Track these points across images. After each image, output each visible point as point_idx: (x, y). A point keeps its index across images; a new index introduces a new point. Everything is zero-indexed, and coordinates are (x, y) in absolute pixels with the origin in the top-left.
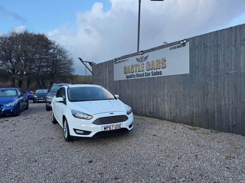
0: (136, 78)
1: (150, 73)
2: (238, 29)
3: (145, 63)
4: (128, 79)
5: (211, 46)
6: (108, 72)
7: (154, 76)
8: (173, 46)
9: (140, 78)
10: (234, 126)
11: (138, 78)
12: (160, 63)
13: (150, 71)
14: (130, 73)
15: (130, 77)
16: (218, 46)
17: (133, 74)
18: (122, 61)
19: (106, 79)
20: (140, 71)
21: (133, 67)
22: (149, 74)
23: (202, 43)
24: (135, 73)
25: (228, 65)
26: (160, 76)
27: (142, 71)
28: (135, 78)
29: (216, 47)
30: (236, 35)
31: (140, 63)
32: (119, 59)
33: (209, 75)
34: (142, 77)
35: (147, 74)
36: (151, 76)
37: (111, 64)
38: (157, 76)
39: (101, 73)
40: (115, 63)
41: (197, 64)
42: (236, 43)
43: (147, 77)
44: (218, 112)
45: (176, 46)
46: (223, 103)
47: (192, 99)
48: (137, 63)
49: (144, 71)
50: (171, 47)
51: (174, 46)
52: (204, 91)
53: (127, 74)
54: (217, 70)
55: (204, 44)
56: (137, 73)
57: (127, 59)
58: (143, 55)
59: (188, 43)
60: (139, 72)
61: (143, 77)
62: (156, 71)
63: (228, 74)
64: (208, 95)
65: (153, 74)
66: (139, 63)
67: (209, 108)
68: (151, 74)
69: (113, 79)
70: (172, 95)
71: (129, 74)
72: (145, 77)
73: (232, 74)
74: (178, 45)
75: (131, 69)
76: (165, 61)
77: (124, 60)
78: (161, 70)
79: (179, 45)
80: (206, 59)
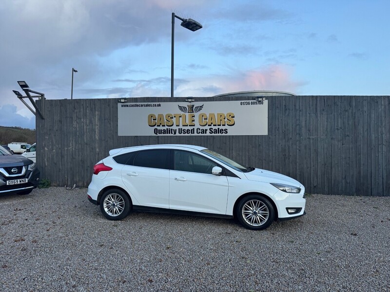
0: (177, 134)
1: (206, 130)
2: (318, 99)
3: (197, 115)
4: (159, 135)
5: (292, 110)
6: (100, 119)
7: (213, 134)
8: (246, 101)
9: (186, 134)
10: (315, 187)
11: (182, 134)
12: (225, 119)
13: (207, 127)
14: (164, 126)
15: (165, 132)
16: (300, 111)
17: (171, 128)
18: (142, 106)
19: (93, 130)
20: (187, 126)
21: (173, 118)
22: (204, 131)
23: (284, 104)
24: (174, 127)
25: (309, 131)
26: (224, 134)
27: (190, 126)
28: (175, 133)
29: (299, 111)
30: (316, 104)
31: (187, 114)
32: (136, 100)
33: (291, 138)
34: (190, 134)
35: (201, 131)
36: (208, 134)
37: (109, 105)
38: (220, 134)
39: (72, 118)
40: (122, 106)
41: (277, 126)
42: (316, 111)
43: (200, 134)
44: (300, 175)
45: (250, 101)
46: (305, 166)
47: (271, 163)
48: (182, 113)
49: (194, 126)
50: (243, 101)
51: (248, 101)
52: (285, 155)
53: (156, 127)
54: (300, 134)
55: (285, 106)
56: (181, 127)
57: (157, 103)
58: (192, 104)
59: (267, 101)
60: (183, 126)
61: (193, 135)
62: (219, 129)
63: (310, 139)
64: (289, 159)
65: (212, 131)
66: (184, 113)
67: (291, 172)
68: (208, 131)
69: (117, 133)
70: (244, 159)
71: (161, 128)
72: (196, 134)
73: (313, 139)
74: (253, 101)
75: (165, 121)
76: (234, 117)
77: (149, 103)
78: (226, 127)
79: (255, 101)
80: (288, 123)
